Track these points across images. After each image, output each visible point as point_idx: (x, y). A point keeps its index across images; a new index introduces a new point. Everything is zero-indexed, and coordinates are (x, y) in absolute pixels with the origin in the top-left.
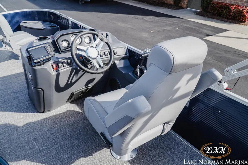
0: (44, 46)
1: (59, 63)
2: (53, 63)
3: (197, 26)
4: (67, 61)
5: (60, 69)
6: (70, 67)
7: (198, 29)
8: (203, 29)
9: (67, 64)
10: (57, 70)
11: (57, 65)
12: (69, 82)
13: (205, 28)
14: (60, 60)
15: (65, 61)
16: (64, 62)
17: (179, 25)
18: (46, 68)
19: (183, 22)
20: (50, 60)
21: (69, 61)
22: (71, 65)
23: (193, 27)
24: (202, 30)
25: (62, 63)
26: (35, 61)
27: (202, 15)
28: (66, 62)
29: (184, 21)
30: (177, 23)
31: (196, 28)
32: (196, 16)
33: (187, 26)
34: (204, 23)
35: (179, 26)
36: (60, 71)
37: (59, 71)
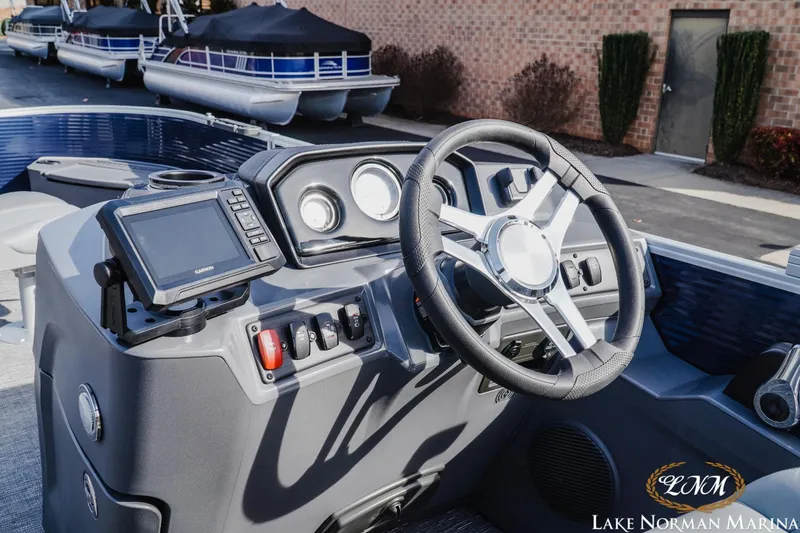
0: (217, 200)
1: (298, 324)
2: (262, 319)
3: (715, 215)
4: (342, 313)
5: (298, 364)
6: (356, 352)
7: (720, 222)
8: (741, 222)
9: (342, 334)
10: (283, 371)
11: (286, 336)
12: (331, 454)
13: (747, 219)
14: (301, 304)
15: (332, 309)
16: (326, 316)
17: (642, 210)
18: (220, 351)
19: (654, 199)
20: (242, 302)
21: (353, 310)
22: (362, 342)
23: (702, 218)
24: (739, 227)
25: (315, 324)
26: (160, 297)
27: (719, 177)
28: (335, 317)
29: (655, 194)
30: (630, 201)
31: (712, 219)
32: (697, 178)
33: (675, 211)
34: (738, 204)
35: (644, 213)
36: (300, 378)
37: (291, 375)
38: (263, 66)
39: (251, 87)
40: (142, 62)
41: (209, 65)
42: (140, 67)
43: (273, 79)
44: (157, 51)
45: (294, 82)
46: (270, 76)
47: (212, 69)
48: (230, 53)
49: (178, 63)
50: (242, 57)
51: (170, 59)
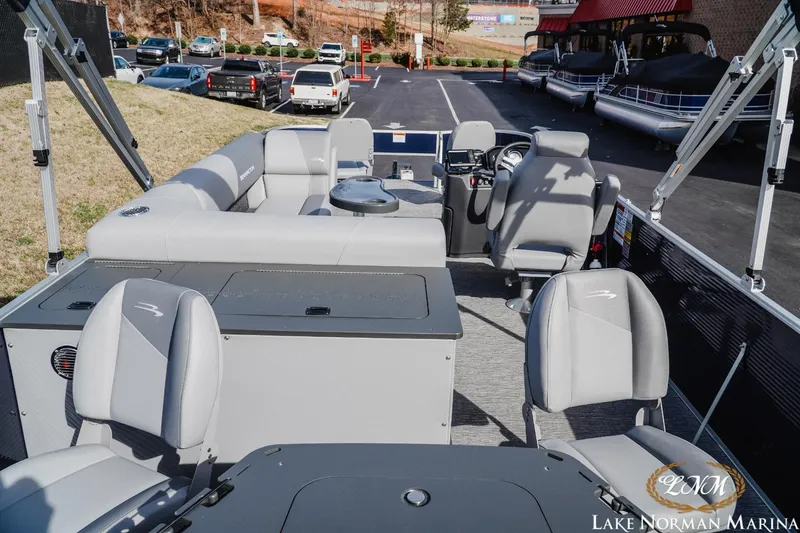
1: (480, 178)
14: (483, 176)
16: (487, 179)
38: (673, 101)
39: (661, 117)
40: (597, 94)
41: (637, 99)
42: (595, 98)
43: (679, 111)
44: (606, 87)
45: (692, 114)
46: (677, 109)
47: (639, 102)
48: (652, 91)
49: (619, 96)
50: (659, 93)
51: (613, 94)
